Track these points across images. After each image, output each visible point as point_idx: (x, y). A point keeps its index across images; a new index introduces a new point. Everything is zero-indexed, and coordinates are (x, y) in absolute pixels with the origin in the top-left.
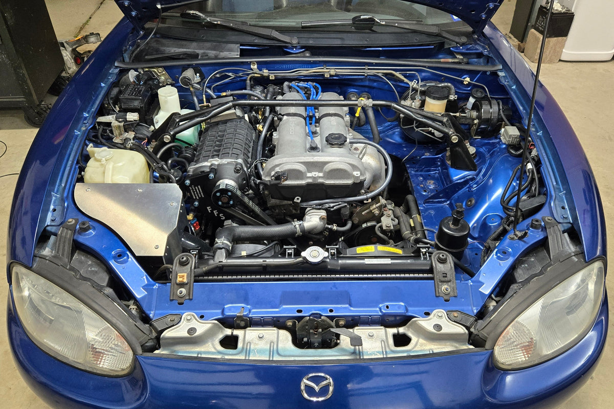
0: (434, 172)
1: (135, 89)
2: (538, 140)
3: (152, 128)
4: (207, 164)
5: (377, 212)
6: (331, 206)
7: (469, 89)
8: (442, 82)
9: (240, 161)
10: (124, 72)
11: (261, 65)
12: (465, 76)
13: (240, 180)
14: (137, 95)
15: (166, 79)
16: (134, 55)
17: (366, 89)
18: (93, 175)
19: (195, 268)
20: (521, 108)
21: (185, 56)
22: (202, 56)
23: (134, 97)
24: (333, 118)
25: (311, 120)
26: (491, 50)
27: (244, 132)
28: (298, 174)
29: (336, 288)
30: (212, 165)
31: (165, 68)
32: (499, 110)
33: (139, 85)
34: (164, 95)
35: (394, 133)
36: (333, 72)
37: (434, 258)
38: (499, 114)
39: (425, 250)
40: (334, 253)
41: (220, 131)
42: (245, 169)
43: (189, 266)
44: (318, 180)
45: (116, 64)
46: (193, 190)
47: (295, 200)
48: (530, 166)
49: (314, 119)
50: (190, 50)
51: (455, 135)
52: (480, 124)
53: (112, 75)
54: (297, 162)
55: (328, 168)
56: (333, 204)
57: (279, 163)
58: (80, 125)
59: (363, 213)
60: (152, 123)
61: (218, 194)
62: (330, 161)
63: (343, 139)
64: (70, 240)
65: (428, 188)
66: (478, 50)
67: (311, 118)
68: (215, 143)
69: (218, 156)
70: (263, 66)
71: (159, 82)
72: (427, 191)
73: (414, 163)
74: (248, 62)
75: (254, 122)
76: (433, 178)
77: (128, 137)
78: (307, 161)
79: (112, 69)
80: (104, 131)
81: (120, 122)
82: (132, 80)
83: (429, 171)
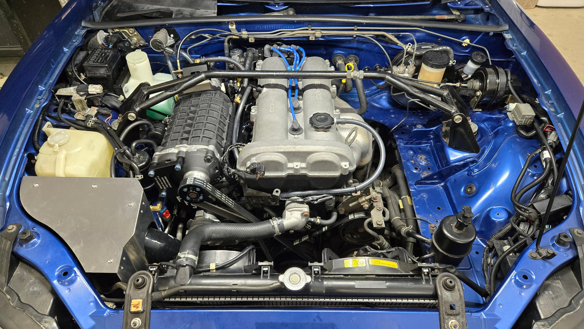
0: (426, 145)
1: (102, 54)
2: (559, 124)
3: (121, 98)
4: (174, 150)
5: (366, 206)
6: (315, 199)
7: (467, 51)
8: (440, 44)
9: (212, 148)
10: (92, 33)
11: (240, 25)
12: (464, 38)
13: (211, 170)
14: (103, 62)
15: (139, 40)
16: (104, 13)
17: (354, 51)
18: (43, 165)
19: (153, 291)
20: (535, 81)
21: (158, 14)
22: (176, 15)
23: (99, 64)
24: (318, 91)
25: (294, 91)
26: (493, 6)
27: (218, 107)
28: (277, 165)
29: (321, 320)
30: (179, 152)
31: (137, 28)
32: (507, 81)
33: (108, 48)
34: (132, 62)
35: (381, 97)
36: (318, 34)
37: (439, 282)
38: (507, 86)
39: (427, 270)
40: (318, 271)
41: (193, 106)
42: (218, 156)
43: (145, 289)
44: (299, 171)
45: (83, 24)
46: (159, 181)
47: (274, 193)
48: (547, 154)
49: (297, 91)
50: (164, 7)
51: (459, 115)
52: (483, 96)
53: (77, 38)
54: (276, 152)
55: (312, 158)
56: (317, 197)
57: (255, 153)
58: (34, 101)
59: (350, 205)
60: (121, 92)
61: (185, 190)
62: (314, 151)
63: (329, 121)
64: (8, 251)
65: (420, 165)
66: (478, 5)
67: (293, 89)
68: (186, 122)
69: (187, 139)
70: (242, 26)
71: (130, 45)
72: (419, 169)
73: (403, 133)
74: (225, 22)
75: (231, 93)
76: (424, 152)
77: (89, 114)
78: (288, 150)
79: (79, 30)
80: (66, 104)
81: (81, 96)
82: (100, 43)
83: (420, 143)
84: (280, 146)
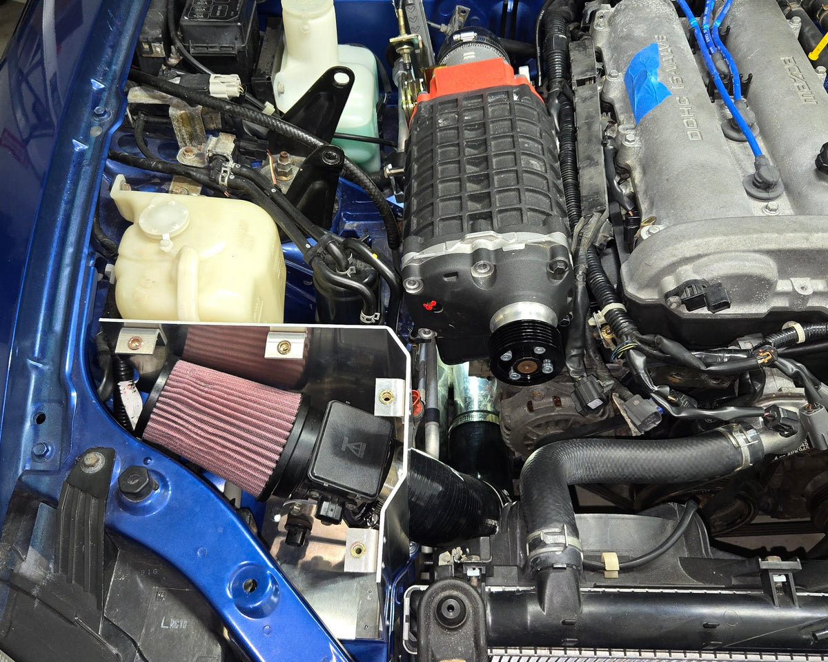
3: (269, 109)
4: (461, 247)
9: (560, 238)
13: (561, 298)
14: (229, 16)
28: (756, 286)
30: (478, 252)
34: (298, 14)
43: (468, 628)
54: (755, 251)
57: (694, 254)
58: (86, 120)
60: (268, 95)
64: (95, 530)
69: (489, 216)
77: (218, 151)
81: (192, 104)
84: (765, 235)
